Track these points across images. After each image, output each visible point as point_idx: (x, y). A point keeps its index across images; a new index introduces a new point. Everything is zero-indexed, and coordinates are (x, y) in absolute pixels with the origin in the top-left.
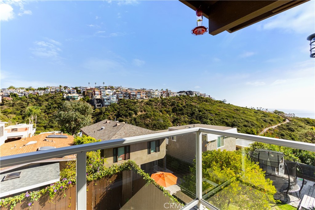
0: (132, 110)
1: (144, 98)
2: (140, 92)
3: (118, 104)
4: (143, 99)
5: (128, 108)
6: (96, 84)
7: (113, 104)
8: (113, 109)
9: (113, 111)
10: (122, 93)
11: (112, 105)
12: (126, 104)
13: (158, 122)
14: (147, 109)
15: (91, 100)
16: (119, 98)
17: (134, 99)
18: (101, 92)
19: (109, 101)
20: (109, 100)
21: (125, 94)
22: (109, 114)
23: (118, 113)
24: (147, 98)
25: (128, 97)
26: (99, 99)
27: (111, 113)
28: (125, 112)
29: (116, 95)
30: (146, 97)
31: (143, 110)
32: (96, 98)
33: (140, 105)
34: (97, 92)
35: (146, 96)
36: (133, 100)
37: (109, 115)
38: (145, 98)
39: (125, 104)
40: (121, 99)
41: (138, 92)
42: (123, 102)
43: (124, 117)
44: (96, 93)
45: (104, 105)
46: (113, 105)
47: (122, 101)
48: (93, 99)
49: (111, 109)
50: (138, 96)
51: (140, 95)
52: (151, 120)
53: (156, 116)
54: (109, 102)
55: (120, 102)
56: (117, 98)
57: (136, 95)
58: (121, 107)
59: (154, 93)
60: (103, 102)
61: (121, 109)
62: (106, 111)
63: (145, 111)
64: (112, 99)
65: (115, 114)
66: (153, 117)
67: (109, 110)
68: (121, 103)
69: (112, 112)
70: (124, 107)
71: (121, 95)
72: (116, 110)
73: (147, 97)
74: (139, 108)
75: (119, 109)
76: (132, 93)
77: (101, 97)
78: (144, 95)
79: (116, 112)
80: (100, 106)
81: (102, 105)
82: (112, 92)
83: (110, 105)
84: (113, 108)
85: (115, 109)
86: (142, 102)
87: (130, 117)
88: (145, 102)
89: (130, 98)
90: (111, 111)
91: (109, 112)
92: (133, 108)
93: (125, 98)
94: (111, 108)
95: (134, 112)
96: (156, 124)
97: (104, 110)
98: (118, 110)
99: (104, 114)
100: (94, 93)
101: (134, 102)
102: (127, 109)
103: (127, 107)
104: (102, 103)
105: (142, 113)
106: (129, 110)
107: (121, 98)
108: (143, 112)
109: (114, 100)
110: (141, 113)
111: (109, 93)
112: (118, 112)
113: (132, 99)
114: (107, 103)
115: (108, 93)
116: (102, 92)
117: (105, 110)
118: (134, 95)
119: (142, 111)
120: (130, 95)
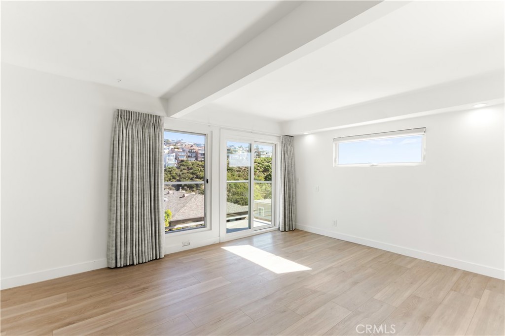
3: (178, 168)
5: (195, 174)
7: (169, 168)
8: (170, 175)
9: (170, 179)
10: (184, 151)
12: (191, 169)
13: (242, 197)
16: (180, 159)
21: (189, 152)
25: (194, 157)
29: (174, 154)
36: (203, 162)
39: (189, 169)
40: (182, 161)
42: (187, 166)
43: (188, 189)
46: (170, 170)
49: (167, 176)
52: (230, 194)
53: (238, 187)
55: (181, 164)
56: (176, 159)
58: (182, 174)
59: (235, 151)
61: (183, 176)
64: (167, 161)
66: (234, 190)
68: (182, 167)
70: (188, 173)
71: (183, 154)
72: (173, 178)
75: (180, 176)
76: (200, 152)
82: (168, 149)
83: (165, 170)
84: (170, 174)
85: (173, 176)
87: (197, 190)
89: (196, 159)
92: (202, 174)
93: (189, 159)
94: (167, 175)
96: (238, 200)
98: (178, 178)
102: (192, 176)
103: (192, 174)
107: (182, 159)
109: (171, 161)
113: (201, 161)
118: (203, 154)
120: (197, 153)
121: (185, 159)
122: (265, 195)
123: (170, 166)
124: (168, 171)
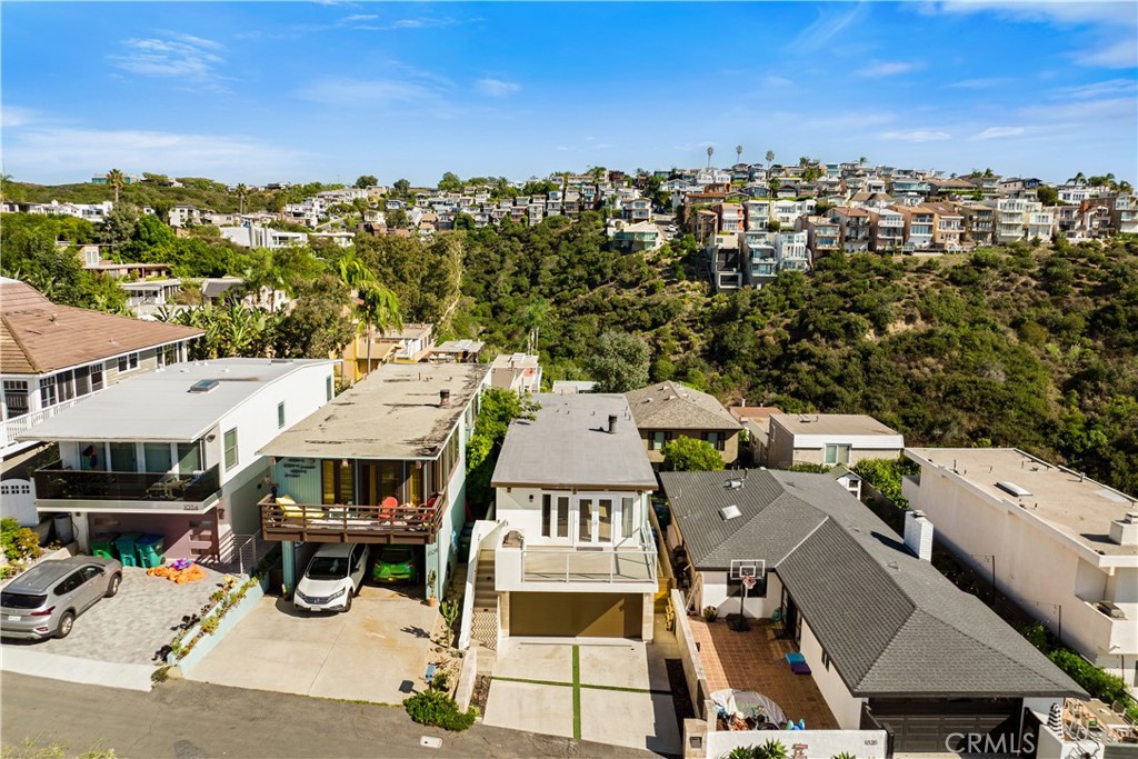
0: (862, 311)
1: (953, 244)
2: (931, 215)
3: (809, 273)
4: (944, 252)
5: (850, 296)
6: (739, 150)
7: (786, 276)
8: (783, 297)
9: (783, 309)
10: (834, 222)
11: (784, 282)
12: (845, 279)
13: (974, 377)
14: (942, 308)
15: (702, 251)
16: (820, 248)
17: (891, 253)
18: (745, 212)
19: (770, 260)
20: (772, 254)
21: (848, 224)
22: (763, 322)
23: (802, 320)
24: (967, 247)
25: (865, 238)
26: (733, 251)
27: (773, 317)
28: (830, 316)
29: (804, 234)
30: (962, 238)
31: (917, 312)
32: (721, 246)
33: (912, 285)
34: (730, 211)
35: (961, 235)
36: (887, 257)
37: (763, 327)
38: (957, 248)
39: (840, 278)
40: (826, 253)
41: (921, 216)
42: (835, 268)
43: (824, 340)
44: (726, 216)
45: (750, 280)
46: (788, 280)
47: (829, 261)
48: (709, 249)
49: (775, 299)
50: (919, 239)
51: (930, 227)
52: (941, 367)
53: (972, 347)
54: (771, 265)
55: (820, 264)
56: (808, 246)
57: (905, 232)
58: (818, 294)
59: (1012, 215)
60: (748, 265)
61: (816, 301)
62: (752, 305)
63: (927, 317)
64: (785, 252)
65: (788, 321)
66: (955, 353)
67: (767, 304)
68: (820, 275)
69: (776, 313)
70: (834, 292)
71: (830, 233)
72: (793, 306)
73: (968, 236)
74: (903, 302)
75: (810, 298)
76: (883, 223)
77: (740, 241)
78: (955, 230)
79: (795, 312)
80: (733, 280)
81: (740, 275)
82: (800, 208)
83: (775, 281)
84: (786, 293)
85: (791, 300)
86: (928, 267)
87: (847, 344)
88: (946, 271)
89: (871, 248)
90: (774, 307)
91: (763, 311)
92: (867, 298)
93: (847, 246)
94: (776, 294)
95: (872, 318)
96: (960, 385)
97: (744, 303)
98: (804, 307)
99: (745, 321)
100: (716, 218)
101: (883, 267)
102: (841, 302)
103: (843, 294)
104: (743, 270)
105: (911, 327)
106: (849, 310)
107: (827, 247)
108: (919, 322)
109: (794, 252)
110: (905, 327)
111: (785, 215)
112: (803, 315)
113: (882, 253)
114: (763, 268)
115: (777, 216)
116: (752, 212)
117: (749, 302)
118: (895, 229)
119: (910, 319)
120: (873, 228)
121: (835, 247)
122: (1068, 376)
123: (790, 269)
124: (783, 284)
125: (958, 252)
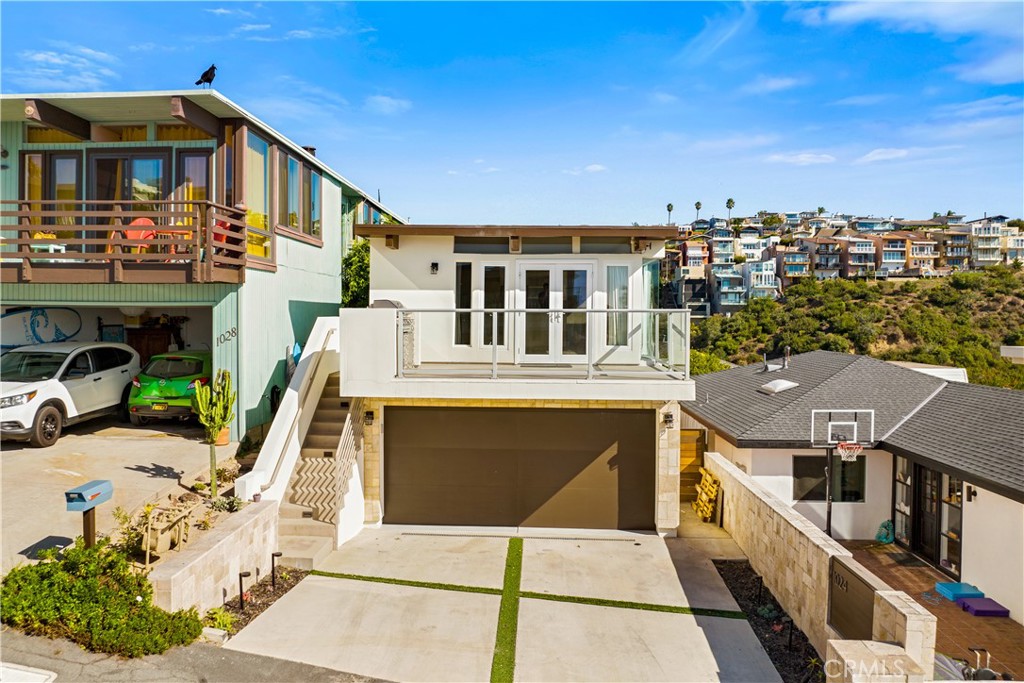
0: (841, 332)
1: (927, 269)
2: (903, 241)
3: (781, 300)
4: (920, 277)
5: (825, 318)
6: (698, 206)
7: (756, 303)
8: (755, 323)
9: (755, 334)
10: (803, 251)
11: (755, 309)
12: (820, 303)
14: (926, 326)
15: (668, 285)
16: (790, 275)
17: (864, 278)
18: (710, 249)
19: (739, 289)
20: (740, 283)
21: (817, 252)
22: (735, 347)
23: (776, 344)
24: (943, 272)
25: (836, 265)
26: (700, 281)
27: (745, 342)
28: (807, 337)
29: (773, 261)
30: (937, 264)
31: (899, 331)
32: (687, 277)
33: (890, 307)
34: (694, 248)
35: (936, 260)
36: (860, 282)
37: (735, 352)
38: (932, 272)
39: (812, 302)
40: (796, 280)
41: (892, 242)
42: (807, 294)
44: (690, 253)
45: (719, 309)
46: (759, 307)
47: (800, 287)
48: (674, 282)
49: (747, 325)
50: (893, 264)
51: (903, 253)
54: (740, 293)
55: (791, 291)
56: (778, 275)
57: (876, 258)
58: (792, 318)
60: (716, 294)
61: (790, 325)
62: (723, 331)
63: (910, 337)
64: (754, 281)
65: (762, 346)
67: (738, 330)
68: (792, 300)
69: (748, 338)
70: (808, 315)
71: (800, 260)
72: (765, 331)
73: (942, 262)
74: (883, 322)
75: (784, 323)
76: (853, 250)
77: (707, 272)
78: (929, 254)
79: (768, 337)
80: (702, 309)
81: (708, 305)
82: (765, 245)
83: (745, 309)
84: (758, 318)
85: (763, 325)
86: (906, 290)
88: (925, 293)
89: (842, 274)
90: (746, 333)
91: (734, 337)
92: (845, 319)
93: (818, 273)
94: (747, 320)
95: (852, 338)
97: (714, 330)
98: (778, 332)
99: (716, 347)
100: (680, 255)
101: (858, 290)
102: (817, 324)
103: (820, 317)
104: (710, 299)
105: (894, 346)
106: (827, 331)
107: (797, 274)
108: (902, 341)
109: (764, 281)
110: (887, 347)
111: (750, 251)
112: (778, 339)
113: (855, 279)
114: (731, 297)
115: (742, 252)
116: (717, 249)
117: (719, 328)
118: (866, 255)
119: (892, 339)
120: (843, 255)
121: (805, 273)
123: (760, 296)
124: (753, 311)
125: (934, 276)
